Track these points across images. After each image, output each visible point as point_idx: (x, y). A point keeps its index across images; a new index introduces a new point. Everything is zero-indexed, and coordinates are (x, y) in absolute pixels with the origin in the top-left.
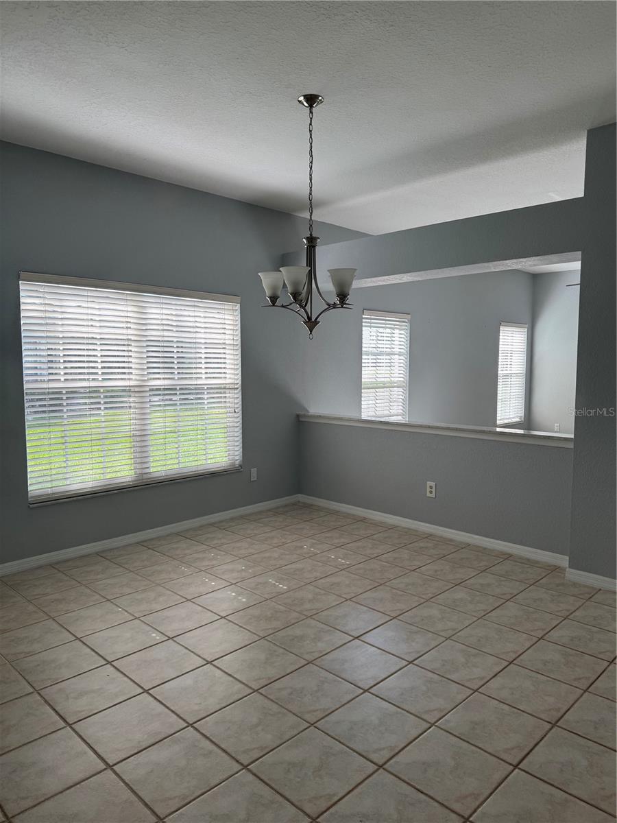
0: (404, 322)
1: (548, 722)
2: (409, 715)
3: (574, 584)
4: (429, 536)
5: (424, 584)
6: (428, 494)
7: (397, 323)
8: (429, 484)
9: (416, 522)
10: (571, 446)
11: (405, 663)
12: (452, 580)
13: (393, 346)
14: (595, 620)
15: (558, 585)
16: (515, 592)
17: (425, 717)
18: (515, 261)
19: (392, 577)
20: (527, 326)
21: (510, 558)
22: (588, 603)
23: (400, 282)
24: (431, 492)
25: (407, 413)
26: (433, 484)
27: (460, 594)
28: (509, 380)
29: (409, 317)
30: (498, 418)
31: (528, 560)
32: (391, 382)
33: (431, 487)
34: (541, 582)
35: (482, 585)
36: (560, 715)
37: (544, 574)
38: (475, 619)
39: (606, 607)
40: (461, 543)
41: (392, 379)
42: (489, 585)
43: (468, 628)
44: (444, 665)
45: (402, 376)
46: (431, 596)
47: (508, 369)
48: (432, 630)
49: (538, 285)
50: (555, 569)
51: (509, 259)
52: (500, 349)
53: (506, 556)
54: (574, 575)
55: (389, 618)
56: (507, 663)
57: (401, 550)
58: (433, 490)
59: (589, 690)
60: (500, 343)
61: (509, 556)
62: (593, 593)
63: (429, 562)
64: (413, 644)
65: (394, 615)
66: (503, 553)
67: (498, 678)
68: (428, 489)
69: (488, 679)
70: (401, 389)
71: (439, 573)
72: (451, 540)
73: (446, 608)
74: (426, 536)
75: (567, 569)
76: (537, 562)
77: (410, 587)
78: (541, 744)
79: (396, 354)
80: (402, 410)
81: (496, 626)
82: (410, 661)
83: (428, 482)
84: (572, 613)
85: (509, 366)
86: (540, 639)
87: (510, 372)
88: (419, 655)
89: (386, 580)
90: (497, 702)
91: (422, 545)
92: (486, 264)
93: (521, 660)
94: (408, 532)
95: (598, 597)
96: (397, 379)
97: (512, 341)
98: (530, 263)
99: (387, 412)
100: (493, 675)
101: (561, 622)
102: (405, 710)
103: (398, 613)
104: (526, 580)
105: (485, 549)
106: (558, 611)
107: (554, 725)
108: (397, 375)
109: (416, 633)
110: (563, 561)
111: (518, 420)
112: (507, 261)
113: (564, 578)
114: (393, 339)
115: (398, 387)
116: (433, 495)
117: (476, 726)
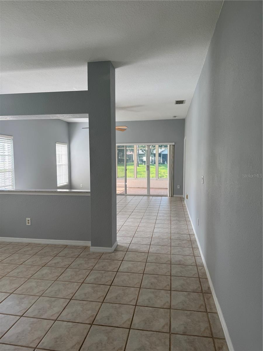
0: (10, 140)
1: (89, 324)
2: (22, 347)
3: (94, 253)
4: (29, 244)
5: (27, 270)
6: (27, 224)
7: (7, 140)
8: (27, 219)
9: (21, 239)
10: (89, 195)
11: (18, 317)
12: (41, 264)
13: (5, 152)
14: (103, 267)
15: (87, 255)
16: (70, 263)
17: (30, 346)
18: (61, 115)
19: (9, 270)
20: (67, 144)
21: (67, 247)
22: (100, 261)
23: (5, 120)
24: (28, 223)
25: (15, 184)
26: (29, 219)
27: (45, 271)
28: (61, 167)
29: (12, 137)
30: (58, 183)
31: (74, 246)
32: (5, 169)
33: (28, 221)
34: (80, 255)
35: (55, 263)
36: (94, 318)
37: (81, 251)
38: (53, 282)
39: (106, 260)
40: (44, 244)
41: (5, 168)
42: (58, 263)
43: (50, 287)
44: (39, 311)
45: (10, 166)
46: (30, 275)
47: (61, 162)
48: (32, 294)
49: (70, 127)
50: (86, 248)
51: (58, 114)
52: (57, 154)
53: (64, 247)
54: (93, 249)
55: (9, 294)
56: (69, 300)
57: (14, 255)
58: (30, 222)
59: (104, 302)
60: (57, 151)
61: (66, 246)
62: (100, 256)
63: (29, 258)
64: (23, 305)
65: (11, 292)
66: (63, 245)
67: (66, 309)
68: (27, 222)
69: (61, 311)
70: (10, 173)
71: (34, 262)
72: (39, 244)
73: (39, 280)
74: (27, 244)
75: (91, 247)
76: (78, 246)
77: (19, 274)
78: (87, 337)
79: (7, 156)
80: (12, 183)
81: (63, 282)
82: (21, 315)
83: (27, 218)
84: (94, 267)
85: (61, 161)
86: (82, 283)
87: (62, 164)
88: (26, 310)
89: (6, 273)
90: (66, 323)
91: (25, 250)
92: (48, 115)
93: (75, 296)
94: (18, 244)
95: (103, 256)
96: (7, 168)
97: (61, 150)
98: (67, 117)
99: (4, 185)
100: (63, 309)
101: (90, 272)
102: (20, 346)
103: (14, 290)
104: (74, 256)
105: (55, 245)
106: (88, 268)
107: (91, 324)
108: (8, 166)
109: (23, 298)
110: (89, 243)
111: (66, 184)
112: (58, 115)
113: (89, 251)
114: (5, 148)
115: (9, 172)
116: (30, 224)
117: (57, 340)
